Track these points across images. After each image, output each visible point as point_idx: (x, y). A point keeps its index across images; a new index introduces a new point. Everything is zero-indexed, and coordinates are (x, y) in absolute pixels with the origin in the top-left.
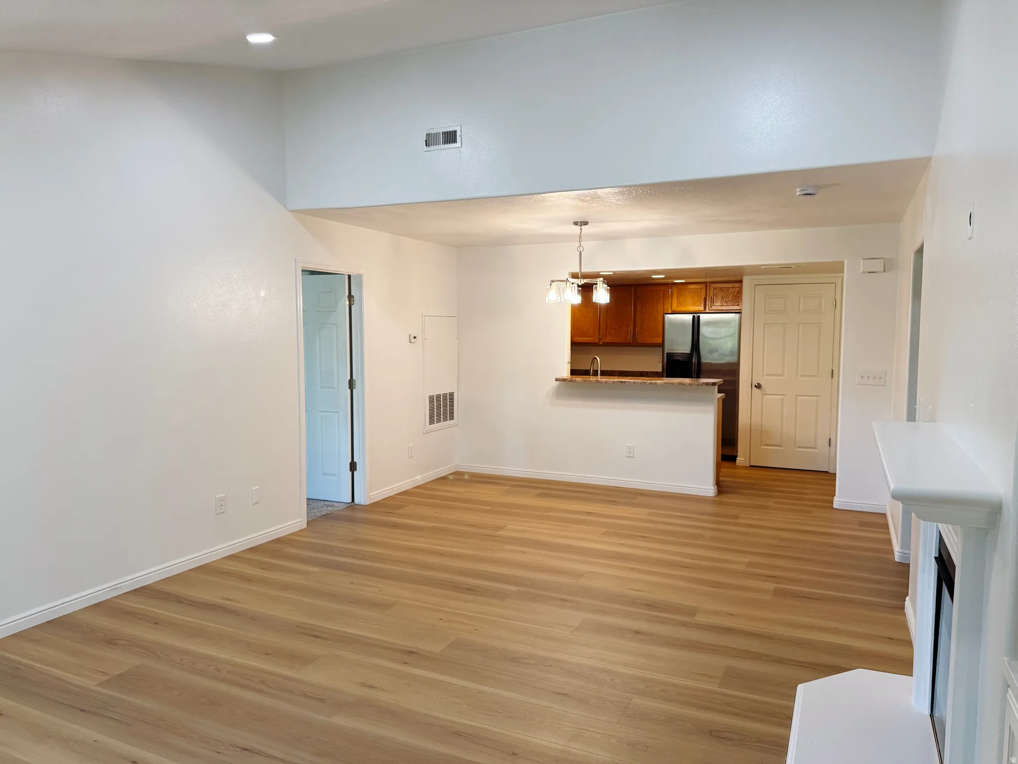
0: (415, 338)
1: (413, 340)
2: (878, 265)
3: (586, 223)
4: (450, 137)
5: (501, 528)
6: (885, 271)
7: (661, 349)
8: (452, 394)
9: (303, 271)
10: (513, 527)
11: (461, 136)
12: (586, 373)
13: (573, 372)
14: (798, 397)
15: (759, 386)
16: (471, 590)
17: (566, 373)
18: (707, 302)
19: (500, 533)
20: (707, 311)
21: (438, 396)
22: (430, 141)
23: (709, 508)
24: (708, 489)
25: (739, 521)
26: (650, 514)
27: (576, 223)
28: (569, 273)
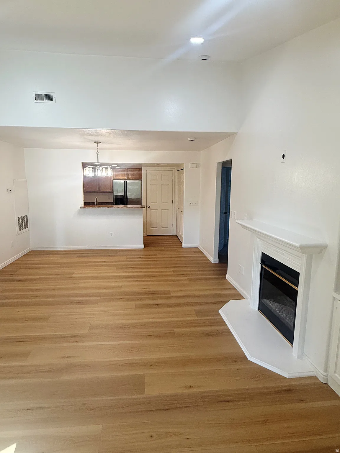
0: (10, 190)
1: (9, 192)
2: (195, 166)
3: (100, 143)
4: (49, 98)
5: (73, 273)
6: (197, 168)
7: (112, 193)
8: (27, 216)
10: (78, 272)
11: (55, 98)
14: (162, 210)
15: (149, 207)
16: (79, 303)
18: (127, 176)
19: (74, 276)
20: (127, 179)
21: (22, 217)
22: (37, 97)
23: (143, 253)
24: (142, 246)
25: (158, 256)
26: (127, 258)
27: (95, 142)
28: (82, 162)
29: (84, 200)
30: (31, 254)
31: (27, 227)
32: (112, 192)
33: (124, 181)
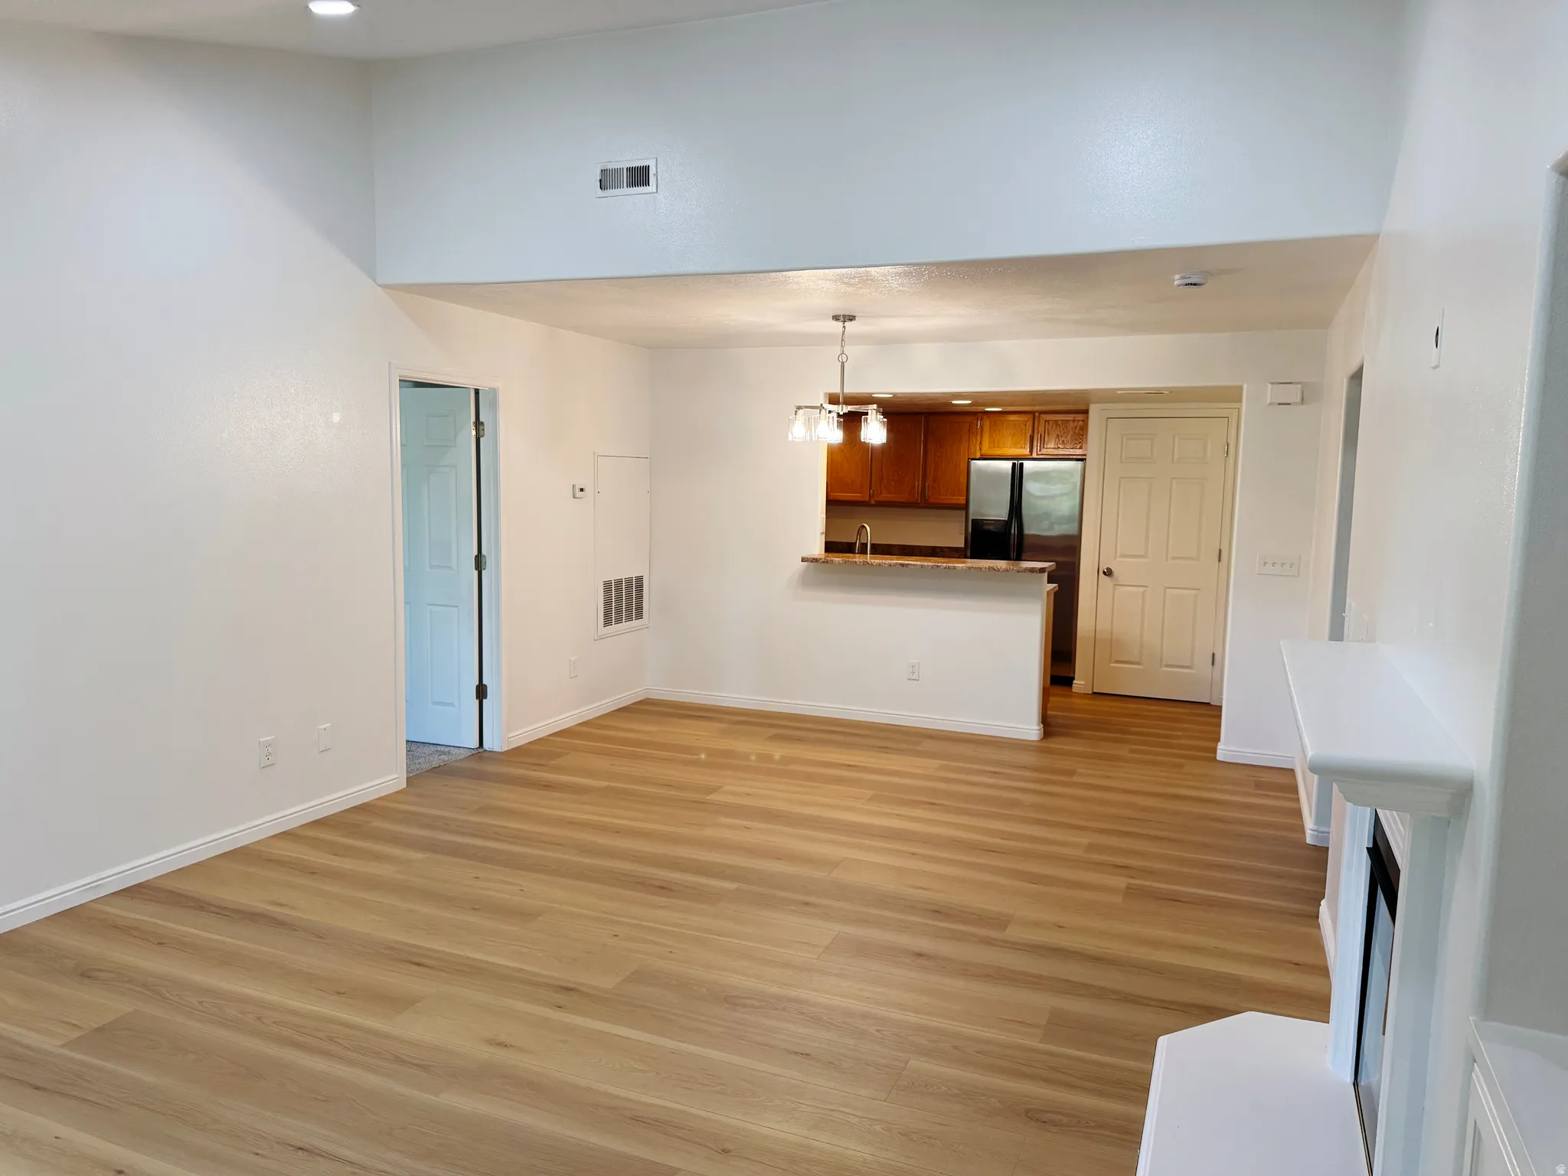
0: (582, 490)
1: (579, 494)
2: (1293, 393)
3: (852, 318)
4: (639, 176)
5: (713, 790)
6: (1303, 403)
7: (964, 512)
8: (640, 579)
9: (403, 382)
10: (733, 789)
11: (656, 175)
12: (848, 548)
13: (830, 547)
14: (1168, 590)
15: (1109, 573)
16: (665, 889)
17: (817, 549)
18: (1035, 443)
19: (712, 797)
20: (1034, 455)
21: (619, 582)
22: (607, 180)
23: (1030, 759)
24: (1030, 729)
25: (1076, 779)
26: (942, 768)
27: (836, 318)
28: (826, 394)
29: (827, 532)
30: (645, 709)
31: (640, 616)
32: (965, 507)
33: (1014, 464)
